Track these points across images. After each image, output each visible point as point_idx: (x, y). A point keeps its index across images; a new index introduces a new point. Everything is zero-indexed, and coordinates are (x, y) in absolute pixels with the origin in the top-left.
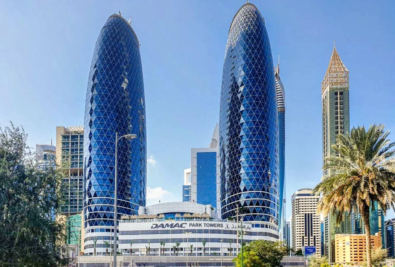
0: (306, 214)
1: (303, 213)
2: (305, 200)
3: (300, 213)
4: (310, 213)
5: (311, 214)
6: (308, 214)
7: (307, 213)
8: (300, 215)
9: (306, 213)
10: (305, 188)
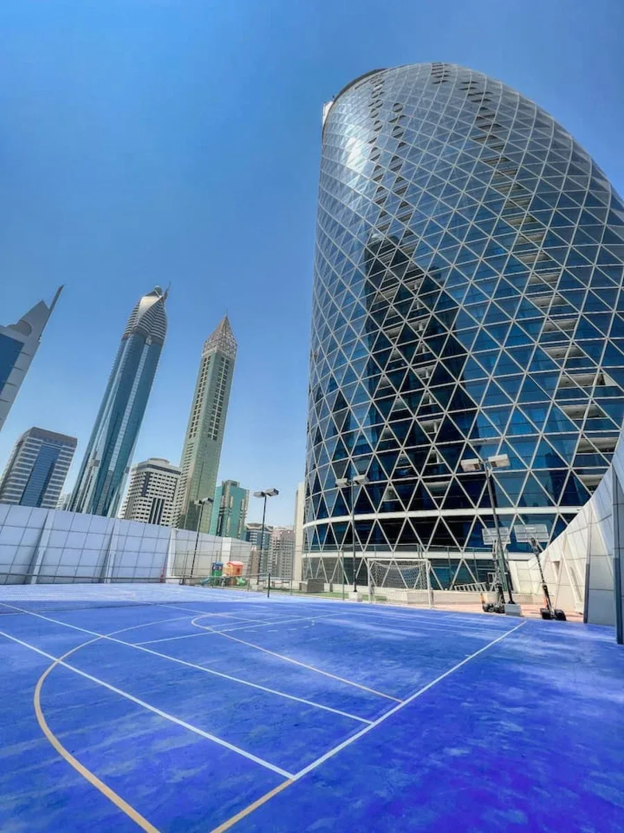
0: (155, 499)
1: (151, 496)
2: (160, 477)
3: (147, 495)
4: (162, 498)
5: (163, 500)
6: (159, 500)
7: (158, 497)
8: (146, 499)
9: (156, 496)
10: (160, 458)
